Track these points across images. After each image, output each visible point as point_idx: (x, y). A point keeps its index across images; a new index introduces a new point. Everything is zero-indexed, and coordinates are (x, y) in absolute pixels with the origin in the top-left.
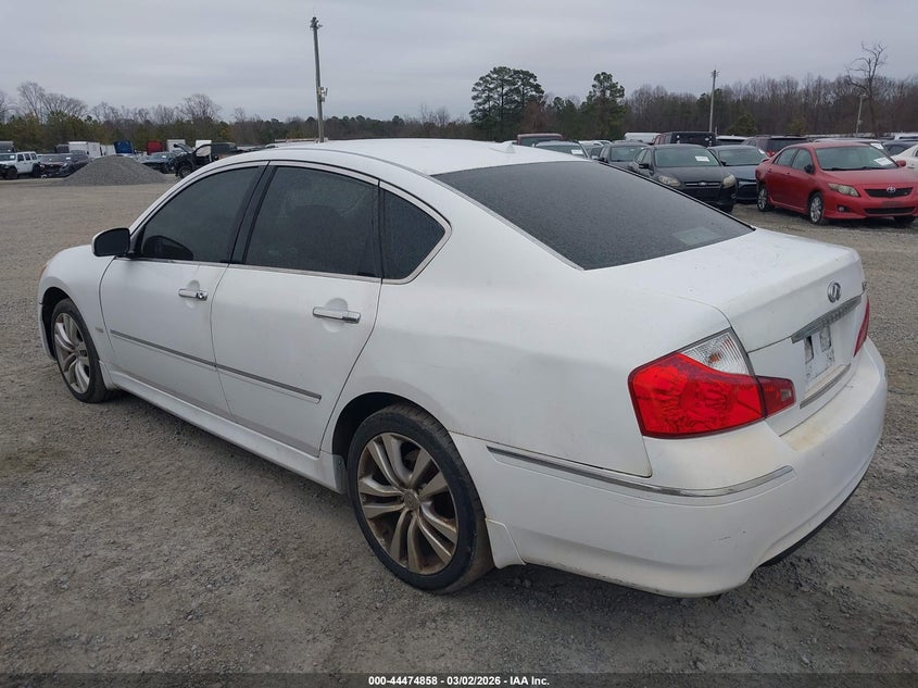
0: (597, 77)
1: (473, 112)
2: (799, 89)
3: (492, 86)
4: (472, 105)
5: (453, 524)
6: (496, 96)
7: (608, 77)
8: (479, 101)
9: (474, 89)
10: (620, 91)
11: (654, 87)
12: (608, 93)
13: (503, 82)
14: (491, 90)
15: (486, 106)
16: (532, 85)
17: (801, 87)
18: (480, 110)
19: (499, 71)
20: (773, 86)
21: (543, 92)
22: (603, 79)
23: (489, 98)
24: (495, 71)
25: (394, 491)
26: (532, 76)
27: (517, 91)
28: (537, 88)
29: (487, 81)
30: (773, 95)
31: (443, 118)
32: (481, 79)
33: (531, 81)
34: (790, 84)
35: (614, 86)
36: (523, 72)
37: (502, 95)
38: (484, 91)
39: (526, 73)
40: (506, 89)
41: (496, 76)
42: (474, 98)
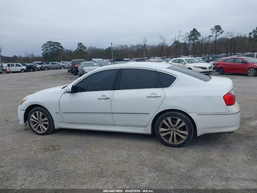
0: (78, 44)
1: (42, 54)
2: (128, 47)
3: (48, 46)
4: (42, 52)
5: (187, 131)
6: (49, 49)
7: (81, 44)
8: (44, 51)
9: (42, 47)
10: (85, 48)
11: (93, 47)
12: (82, 48)
13: (51, 46)
14: (47, 47)
15: (47, 52)
16: (60, 46)
17: (129, 47)
18: (45, 53)
19: (49, 42)
20: (123, 47)
21: (63, 48)
22: (80, 44)
23: (47, 50)
24: (48, 42)
25: (169, 129)
26: (59, 43)
27: (55, 48)
28: (61, 47)
29: (46, 45)
30: (123, 49)
31: (32, 55)
32: (44, 44)
33: (59, 45)
34: (126, 46)
35: (83, 46)
36: (57, 43)
37: (51, 49)
38: (45, 48)
39: (58, 43)
40: (52, 47)
41: (48, 44)
42: (42, 50)
